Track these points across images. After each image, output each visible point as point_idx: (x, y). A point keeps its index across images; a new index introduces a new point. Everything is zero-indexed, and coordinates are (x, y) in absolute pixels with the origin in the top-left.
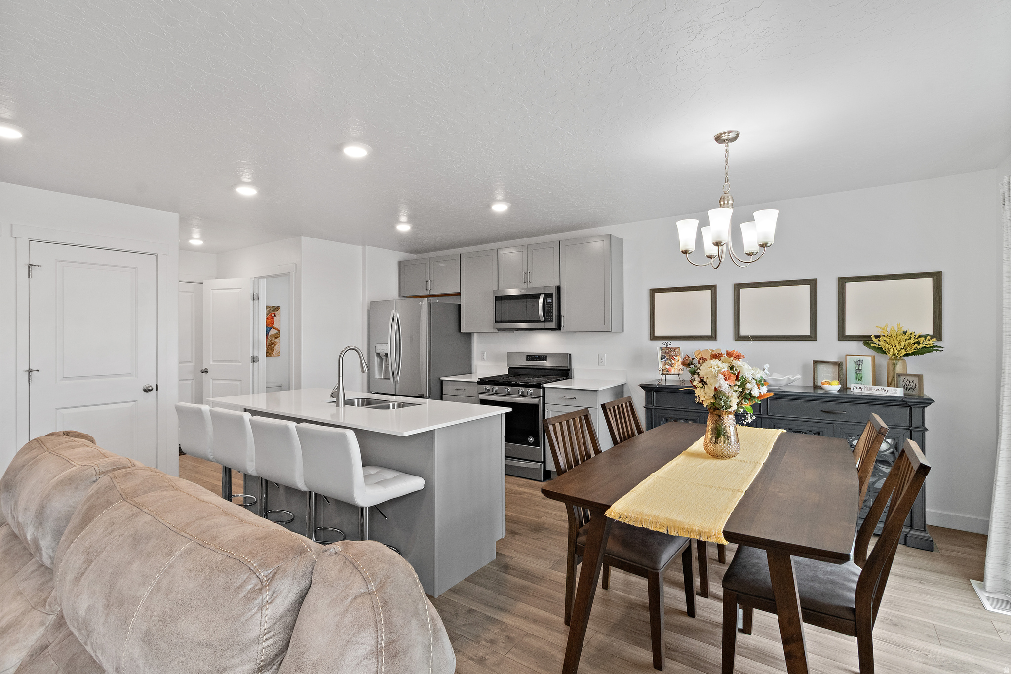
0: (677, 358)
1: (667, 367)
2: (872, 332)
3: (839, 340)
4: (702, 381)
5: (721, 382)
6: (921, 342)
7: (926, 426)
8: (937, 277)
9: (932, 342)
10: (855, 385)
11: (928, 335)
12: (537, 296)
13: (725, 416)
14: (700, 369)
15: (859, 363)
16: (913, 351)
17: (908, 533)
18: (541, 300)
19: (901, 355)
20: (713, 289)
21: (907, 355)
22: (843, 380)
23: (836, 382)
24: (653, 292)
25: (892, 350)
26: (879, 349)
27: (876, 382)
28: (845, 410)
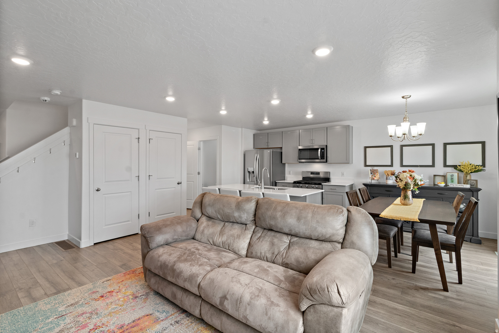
0: (377, 174)
1: (373, 177)
2: (457, 164)
3: (444, 167)
4: (400, 179)
5: (408, 180)
6: (477, 168)
7: (479, 199)
8: (483, 144)
9: (481, 168)
10: (451, 184)
11: (480, 165)
12: (318, 149)
13: (408, 192)
14: (399, 176)
15: (452, 176)
16: (474, 171)
17: (472, 238)
18: (319, 151)
19: (469, 173)
20: (392, 147)
21: (471, 173)
22: (446, 182)
23: (443, 183)
24: (366, 148)
25: (465, 171)
26: (460, 171)
27: (459, 183)
28: (447, 193)
